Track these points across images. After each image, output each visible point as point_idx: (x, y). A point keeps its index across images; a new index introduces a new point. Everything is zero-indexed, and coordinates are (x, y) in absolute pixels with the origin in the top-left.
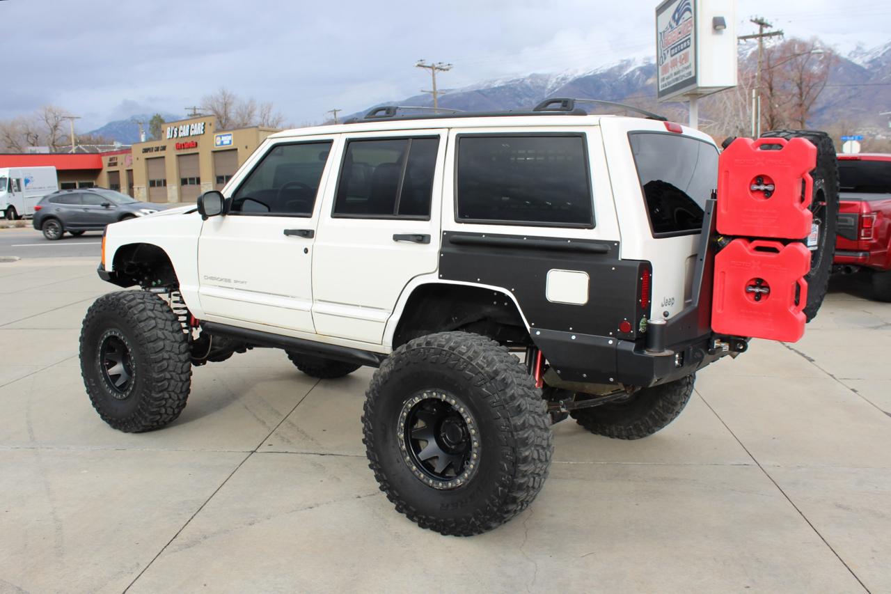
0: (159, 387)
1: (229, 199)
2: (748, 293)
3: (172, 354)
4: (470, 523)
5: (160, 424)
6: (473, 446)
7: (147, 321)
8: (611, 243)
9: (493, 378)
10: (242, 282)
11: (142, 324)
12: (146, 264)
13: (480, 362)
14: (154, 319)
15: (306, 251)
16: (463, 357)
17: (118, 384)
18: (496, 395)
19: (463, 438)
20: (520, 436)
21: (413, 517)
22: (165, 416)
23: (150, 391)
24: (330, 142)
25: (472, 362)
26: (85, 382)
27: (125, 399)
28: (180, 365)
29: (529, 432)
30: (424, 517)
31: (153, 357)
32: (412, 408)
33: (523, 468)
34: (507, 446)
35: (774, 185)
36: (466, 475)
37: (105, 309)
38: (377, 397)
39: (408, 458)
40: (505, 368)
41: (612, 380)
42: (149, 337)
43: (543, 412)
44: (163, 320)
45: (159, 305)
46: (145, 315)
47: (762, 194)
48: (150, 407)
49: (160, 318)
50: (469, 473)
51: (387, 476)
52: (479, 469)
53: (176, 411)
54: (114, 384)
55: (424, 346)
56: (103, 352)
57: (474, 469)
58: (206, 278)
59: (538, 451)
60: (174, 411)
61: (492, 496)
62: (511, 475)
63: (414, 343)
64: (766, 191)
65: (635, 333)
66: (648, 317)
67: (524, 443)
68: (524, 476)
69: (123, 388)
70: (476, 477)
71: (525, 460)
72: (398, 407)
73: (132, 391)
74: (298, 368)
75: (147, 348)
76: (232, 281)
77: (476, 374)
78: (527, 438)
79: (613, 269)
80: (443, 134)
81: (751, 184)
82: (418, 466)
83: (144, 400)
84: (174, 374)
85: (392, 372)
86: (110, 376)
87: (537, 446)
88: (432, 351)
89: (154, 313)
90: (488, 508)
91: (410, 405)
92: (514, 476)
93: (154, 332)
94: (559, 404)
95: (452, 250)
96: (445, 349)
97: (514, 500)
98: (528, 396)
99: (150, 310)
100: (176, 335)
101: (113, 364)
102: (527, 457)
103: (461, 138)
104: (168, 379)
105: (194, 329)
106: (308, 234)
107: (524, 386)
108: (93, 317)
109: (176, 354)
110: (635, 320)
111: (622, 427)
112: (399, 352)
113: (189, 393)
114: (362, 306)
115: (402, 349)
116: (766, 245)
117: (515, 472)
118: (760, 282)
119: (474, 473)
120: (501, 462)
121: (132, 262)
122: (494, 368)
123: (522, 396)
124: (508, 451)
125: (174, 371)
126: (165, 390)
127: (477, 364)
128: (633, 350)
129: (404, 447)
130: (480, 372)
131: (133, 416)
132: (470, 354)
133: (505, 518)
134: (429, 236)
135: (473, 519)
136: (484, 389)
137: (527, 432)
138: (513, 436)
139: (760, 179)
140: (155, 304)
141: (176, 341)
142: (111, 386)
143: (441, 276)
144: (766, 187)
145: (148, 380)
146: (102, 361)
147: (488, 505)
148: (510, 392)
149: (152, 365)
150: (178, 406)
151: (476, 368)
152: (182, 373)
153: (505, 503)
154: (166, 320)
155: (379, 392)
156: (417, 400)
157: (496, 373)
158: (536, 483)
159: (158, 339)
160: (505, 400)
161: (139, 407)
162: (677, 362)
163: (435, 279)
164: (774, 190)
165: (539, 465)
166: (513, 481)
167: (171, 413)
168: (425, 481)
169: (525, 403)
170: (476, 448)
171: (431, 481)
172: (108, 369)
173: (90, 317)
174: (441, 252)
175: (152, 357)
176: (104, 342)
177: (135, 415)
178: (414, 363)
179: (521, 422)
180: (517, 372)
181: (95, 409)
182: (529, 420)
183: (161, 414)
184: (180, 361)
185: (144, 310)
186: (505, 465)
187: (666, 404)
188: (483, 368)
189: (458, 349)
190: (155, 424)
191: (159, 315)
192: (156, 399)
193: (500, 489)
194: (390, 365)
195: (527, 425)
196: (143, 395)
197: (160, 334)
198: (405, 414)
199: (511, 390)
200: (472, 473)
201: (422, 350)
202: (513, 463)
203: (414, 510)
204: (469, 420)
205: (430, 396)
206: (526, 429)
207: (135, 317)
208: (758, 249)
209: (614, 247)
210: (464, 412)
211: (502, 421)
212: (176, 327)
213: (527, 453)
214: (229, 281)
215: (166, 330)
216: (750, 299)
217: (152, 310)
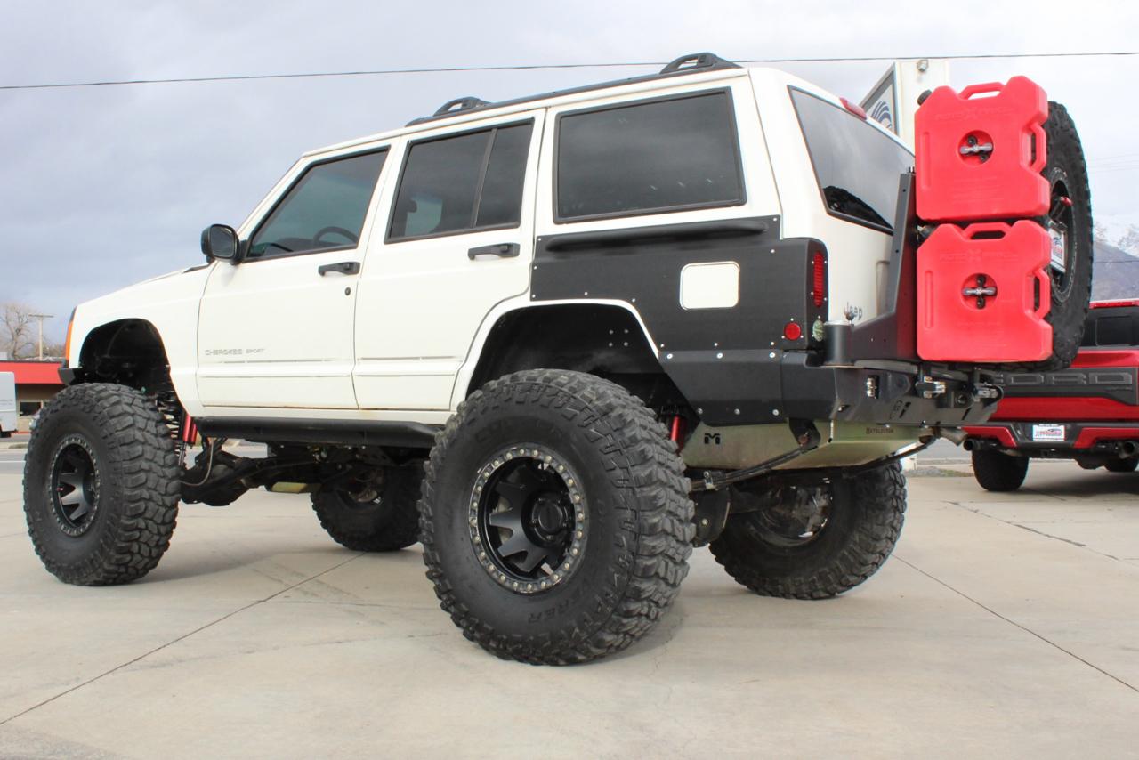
0: (131, 509)
1: (244, 242)
2: (967, 298)
3: (153, 465)
4: (573, 636)
5: (130, 570)
6: (577, 520)
7: (121, 417)
8: (769, 219)
9: (605, 414)
10: (258, 351)
11: (114, 421)
12: (127, 365)
13: (586, 394)
14: (133, 415)
15: (348, 292)
16: (563, 389)
17: (74, 516)
18: (609, 437)
19: (564, 520)
20: (644, 494)
21: (489, 642)
22: (137, 557)
23: (119, 516)
24: (385, 150)
25: (575, 395)
26: (28, 519)
27: (82, 535)
28: (164, 481)
29: (659, 490)
30: (505, 637)
31: (126, 465)
32: (491, 478)
33: (649, 542)
34: (627, 509)
35: (992, 143)
36: (567, 566)
37: (64, 406)
38: (441, 466)
39: (483, 554)
40: (624, 404)
41: (776, 412)
42: (123, 438)
43: (679, 470)
44: (145, 418)
45: (140, 401)
46: (119, 409)
47: (977, 160)
48: (116, 540)
49: (140, 416)
50: (571, 562)
51: (451, 583)
52: (586, 554)
53: (155, 552)
54: (68, 517)
55: (508, 383)
56: (56, 472)
57: (578, 555)
58: (208, 352)
59: (672, 522)
60: (151, 551)
61: (605, 588)
62: (633, 554)
63: (493, 384)
64: (981, 152)
65: (806, 339)
66: (825, 319)
67: (652, 504)
68: (652, 556)
69: (79, 522)
70: (581, 566)
71: (652, 531)
72: (470, 478)
73: (93, 522)
74: (335, 540)
75: (119, 453)
76: (244, 352)
77: (581, 411)
78: (655, 497)
79: (773, 251)
80: (539, 117)
81: (960, 146)
82: (498, 566)
83: (109, 530)
84: (154, 493)
85: (461, 428)
86: (64, 506)
87: (670, 513)
88: (519, 387)
89: (132, 409)
90: (599, 609)
91: (487, 475)
92: (636, 554)
93: (131, 431)
94: (703, 477)
95: (550, 258)
96: (537, 382)
97: (637, 595)
98: (657, 443)
99: (127, 404)
100: (161, 439)
101: (71, 489)
102: (654, 526)
103: (562, 117)
104: (145, 499)
105: (188, 448)
106: (350, 268)
107: (651, 429)
108: (46, 420)
109: (159, 465)
110: (805, 319)
111: (802, 579)
112: (474, 398)
113: (174, 527)
114: (423, 358)
115: (478, 393)
116: (987, 228)
117: (638, 547)
118: (982, 280)
119: (579, 561)
120: (618, 534)
121: (107, 356)
122: (608, 402)
123: (648, 441)
124: (628, 514)
125: (154, 489)
126: (141, 515)
127: (583, 396)
128: (804, 363)
129: (478, 538)
130: (587, 407)
131: (92, 556)
132: (573, 384)
133: (624, 625)
134: (517, 246)
135: (577, 630)
136: (592, 430)
137: (655, 489)
138: (634, 493)
139: (972, 137)
140: (134, 398)
141: (159, 449)
142: (65, 520)
143: (534, 296)
144: (983, 148)
145: (117, 499)
146: (54, 485)
147: (599, 605)
148: (629, 433)
149: (124, 478)
150: (157, 545)
151: (580, 401)
152: (166, 494)
153: (625, 598)
154: (149, 419)
155: (443, 459)
156: (498, 464)
157: (611, 408)
158: (669, 574)
159: (135, 441)
160: (623, 442)
161: (102, 541)
162: (869, 393)
163: (525, 302)
164: (991, 151)
165: (674, 543)
166: (635, 563)
167: (146, 554)
168: (508, 584)
169: (652, 450)
170: (581, 522)
171: (516, 584)
172: (62, 496)
173: (43, 421)
174: (533, 264)
175: (124, 466)
176: (59, 456)
177: (95, 555)
178: (494, 408)
179: (647, 472)
180: (640, 412)
181: (38, 557)
182: (657, 472)
183: (132, 554)
184: (164, 477)
185: (118, 403)
186: (624, 539)
187: (865, 538)
188: (591, 401)
189: (555, 381)
190: (123, 570)
191: (140, 411)
192: (127, 528)
193: (616, 576)
194: (459, 419)
195: (655, 479)
196: (108, 522)
197: (139, 435)
198: (480, 489)
199: (631, 431)
200: (575, 562)
201: (505, 388)
202: (635, 534)
203: (490, 628)
204: (571, 482)
205: (515, 456)
206: (653, 487)
207: (105, 411)
208: (977, 236)
209: (773, 223)
210: (565, 471)
211: (619, 472)
212: (161, 429)
213: (655, 520)
214: (240, 352)
215: (148, 431)
216: (970, 306)
217: (130, 405)
